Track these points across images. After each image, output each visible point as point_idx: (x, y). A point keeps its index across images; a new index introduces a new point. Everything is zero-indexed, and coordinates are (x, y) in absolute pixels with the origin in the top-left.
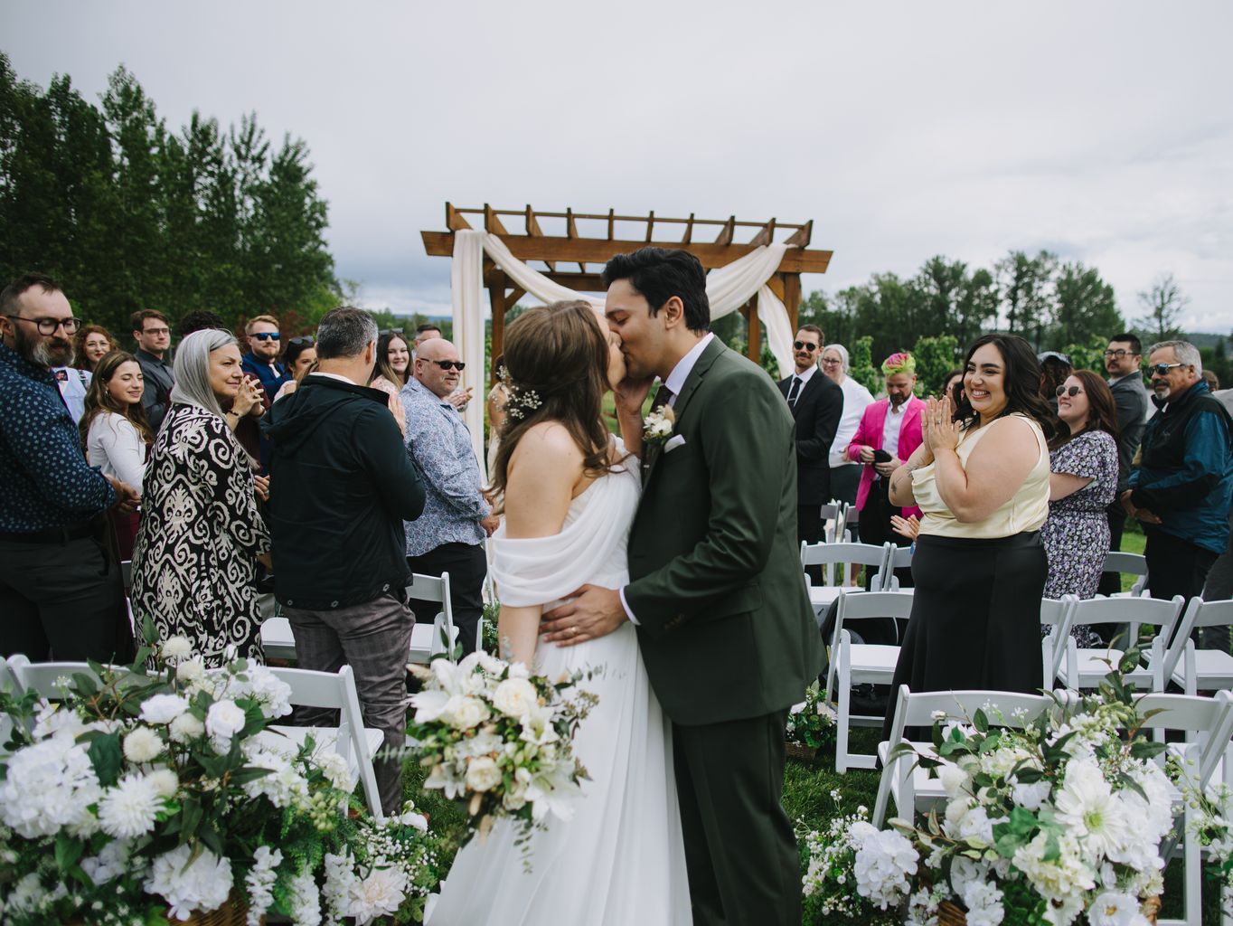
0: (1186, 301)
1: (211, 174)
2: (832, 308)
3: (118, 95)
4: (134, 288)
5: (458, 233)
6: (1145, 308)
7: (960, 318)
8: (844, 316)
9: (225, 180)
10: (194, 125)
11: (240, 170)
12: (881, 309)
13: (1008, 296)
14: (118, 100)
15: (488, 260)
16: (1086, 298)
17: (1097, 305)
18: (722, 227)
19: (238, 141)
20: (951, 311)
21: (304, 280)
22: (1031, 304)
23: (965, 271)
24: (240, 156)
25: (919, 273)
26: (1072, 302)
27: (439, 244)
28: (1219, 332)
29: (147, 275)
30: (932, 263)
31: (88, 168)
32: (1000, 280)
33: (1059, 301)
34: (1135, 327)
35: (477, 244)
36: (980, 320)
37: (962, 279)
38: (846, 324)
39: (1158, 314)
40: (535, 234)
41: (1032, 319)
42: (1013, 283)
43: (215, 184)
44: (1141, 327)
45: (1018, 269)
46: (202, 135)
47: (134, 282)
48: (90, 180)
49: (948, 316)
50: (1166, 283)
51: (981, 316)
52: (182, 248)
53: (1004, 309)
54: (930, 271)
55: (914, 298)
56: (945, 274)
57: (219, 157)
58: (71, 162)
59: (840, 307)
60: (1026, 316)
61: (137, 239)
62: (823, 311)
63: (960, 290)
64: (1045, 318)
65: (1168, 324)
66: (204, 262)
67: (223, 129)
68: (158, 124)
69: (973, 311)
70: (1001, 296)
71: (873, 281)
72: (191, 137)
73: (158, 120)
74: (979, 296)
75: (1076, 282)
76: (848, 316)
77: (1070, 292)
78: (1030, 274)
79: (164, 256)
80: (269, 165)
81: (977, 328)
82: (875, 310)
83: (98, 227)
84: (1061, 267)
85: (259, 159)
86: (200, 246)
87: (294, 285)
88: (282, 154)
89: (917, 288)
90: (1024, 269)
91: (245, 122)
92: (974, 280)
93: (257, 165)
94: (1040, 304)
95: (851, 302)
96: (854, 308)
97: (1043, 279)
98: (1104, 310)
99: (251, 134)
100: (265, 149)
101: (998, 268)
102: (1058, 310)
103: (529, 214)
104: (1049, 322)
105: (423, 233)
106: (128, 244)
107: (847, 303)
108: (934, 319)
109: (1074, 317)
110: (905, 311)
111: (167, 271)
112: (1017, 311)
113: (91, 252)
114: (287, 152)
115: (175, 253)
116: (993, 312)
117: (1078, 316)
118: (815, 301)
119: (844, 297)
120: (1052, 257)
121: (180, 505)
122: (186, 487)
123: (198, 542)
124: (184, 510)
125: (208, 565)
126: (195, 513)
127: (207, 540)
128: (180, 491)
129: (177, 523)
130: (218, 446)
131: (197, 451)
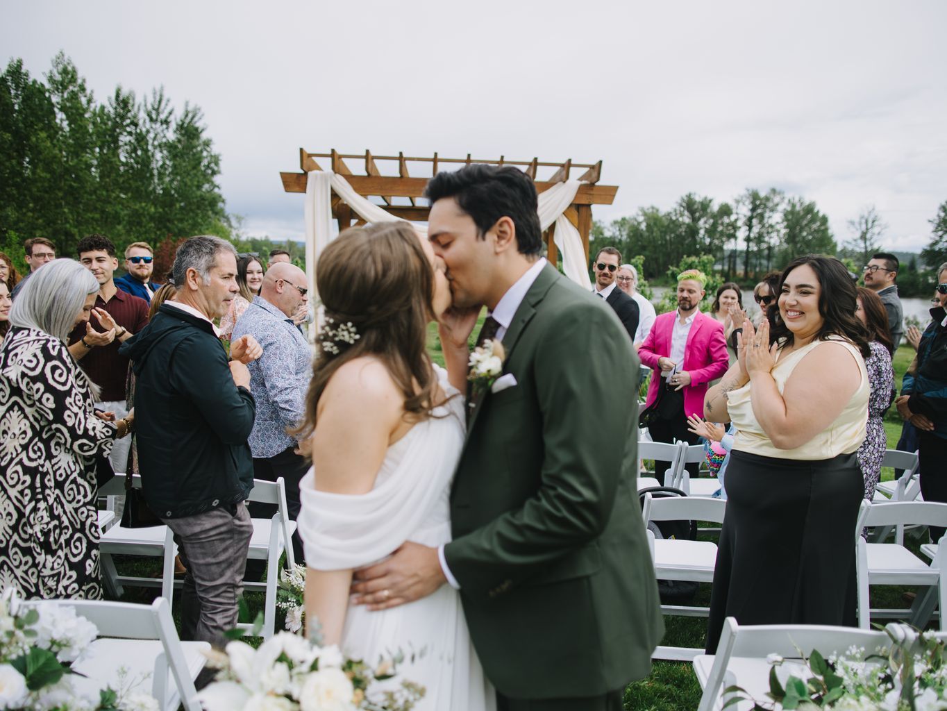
0: (886, 227)
1: (130, 134)
2: (608, 234)
3: (59, 73)
4: (71, 221)
5: (310, 174)
6: (853, 233)
7: (708, 241)
8: (617, 240)
9: (141, 139)
10: (118, 96)
11: (151, 130)
12: (646, 234)
13: (745, 224)
14: (58, 78)
15: (335, 196)
16: (806, 225)
17: (815, 230)
19: (150, 107)
20: (701, 236)
21: (200, 215)
22: (763, 230)
23: (711, 204)
24: (151, 120)
25: (676, 206)
26: (795, 228)
27: (295, 182)
28: (911, 251)
29: (81, 211)
30: (685, 198)
31: (36, 130)
32: (739, 211)
33: (786, 227)
34: (845, 248)
35: (326, 181)
36: (723, 242)
37: (709, 210)
39: (863, 237)
40: (373, 174)
41: (764, 242)
42: (749, 214)
43: (133, 141)
44: (850, 248)
45: (753, 203)
46: (123, 103)
47: (71, 217)
48: (37, 139)
49: (698, 240)
50: (870, 213)
51: (724, 239)
52: (107, 191)
53: (742, 233)
54: (684, 204)
55: (671, 226)
56: (696, 207)
57: (135, 121)
58: (22, 125)
59: (614, 233)
60: (759, 239)
62: (601, 236)
63: (708, 219)
64: (774, 240)
65: (871, 245)
66: (125, 201)
67: (139, 100)
68: (88, 95)
69: (718, 235)
70: (739, 223)
71: (640, 213)
72: (115, 105)
73: (88, 92)
74: (722, 224)
75: (799, 212)
76: (620, 240)
77: (794, 220)
78: (762, 206)
79: (94, 197)
80: (173, 126)
81: (721, 249)
82: (641, 235)
83: (43, 175)
84: (786, 201)
85: (166, 122)
86: (122, 189)
87: (194, 218)
88: (183, 117)
89: (674, 218)
90: (758, 202)
91: (155, 93)
92: (718, 211)
93: (165, 126)
94: (770, 230)
95: (622, 229)
96: (625, 234)
97: (772, 210)
98: (820, 234)
99: (160, 102)
100: (170, 113)
101: (737, 202)
102: (785, 235)
103: (368, 157)
104: (778, 244)
105: (281, 173)
106: (66, 188)
107: (620, 230)
108: (687, 242)
109: (797, 239)
110: (665, 236)
111: (96, 209)
112: (752, 235)
113: (38, 194)
114: (187, 116)
115: (102, 194)
116: (734, 236)
117: (800, 239)
118: (595, 229)
119: (617, 225)
120: (780, 193)
121: (15, 428)
122: (21, 409)
123: (32, 464)
124: (18, 432)
125: (43, 487)
126: (30, 434)
127: (42, 462)
128: (15, 413)
129: (11, 445)
130: (54, 368)
131: (33, 374)
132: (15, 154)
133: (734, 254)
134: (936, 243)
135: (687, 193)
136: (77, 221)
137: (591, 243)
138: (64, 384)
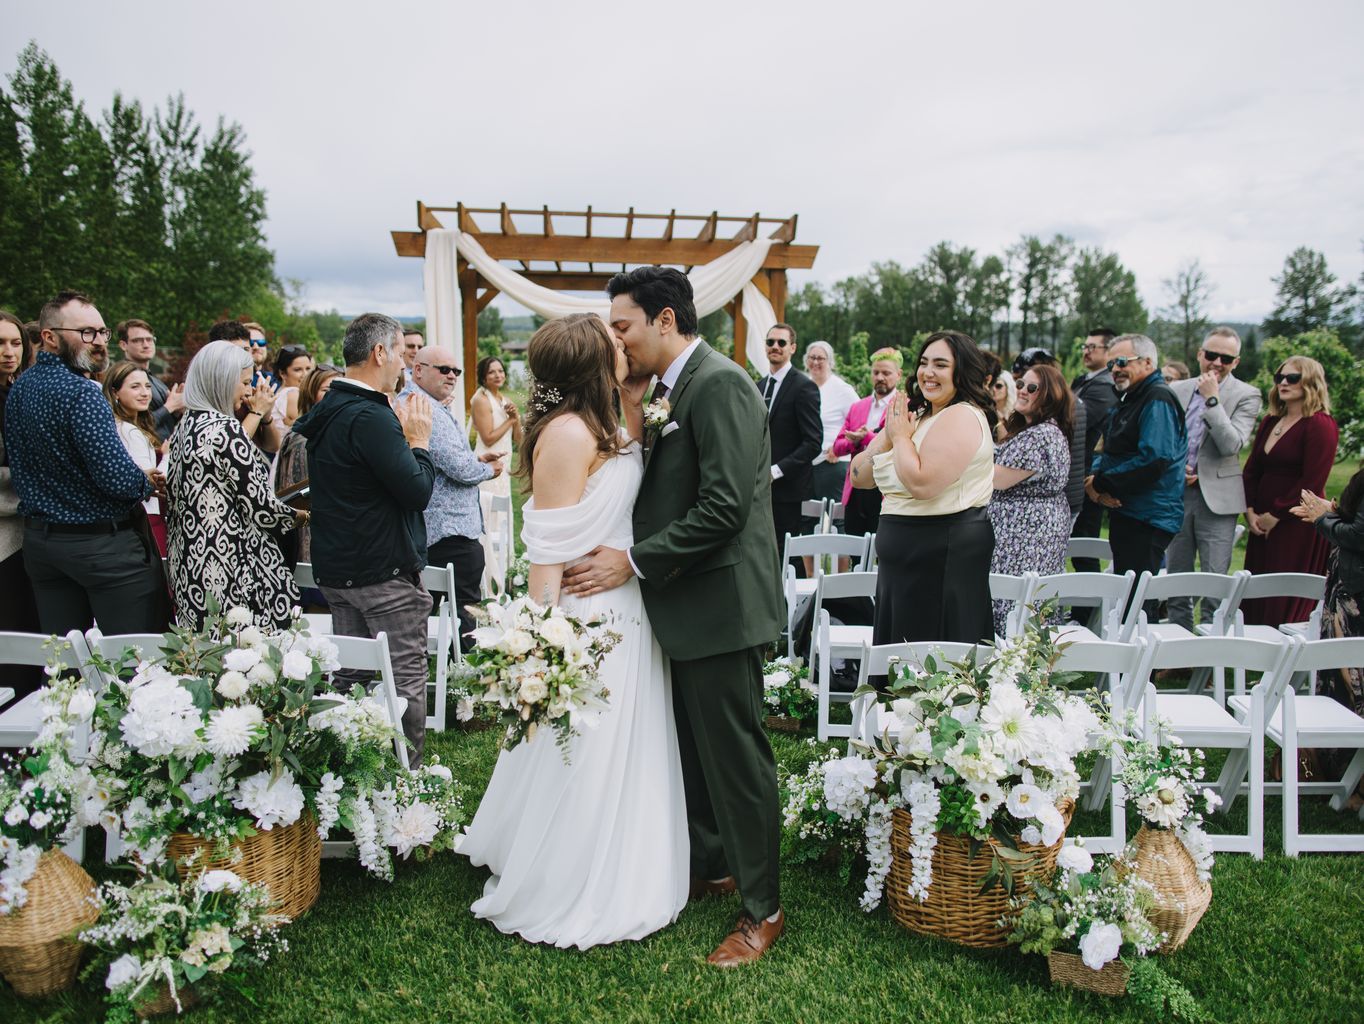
0: (1214, 288)
2: (828, 301)
6: (1169, 297)
7: (969, 310)
8: (842, 310)
11: (168, 158)
12: (883, 301)
13: (1021, 285)
16: (1105, 286)
17: (1117, 294)
18: (704, 222)
20: (959, 302)
22: (1046, 294)
23: (974, 258)
25: (924, 261)
26: (1090, 291)
28: (1251, 321)
30: (937, 250)
32: (1011, 268)
33: (1077, 290)
34: (1159, 317)
36: (990, 312)
37: (970, 266)
38: (845, 318)
39: (1184, 302)
41: (1047, 310)
42: (1026, 271)
44: (1165, 317)
45: (1031, 255)
49: (956, 308)
50: (1192, 268)
51: (992, 307)
53: (1016, 299)
54: (936, 258)
55: (918, 289)
56: (952, 261)
59: (837, 301)
60: (1041, 307)
62: (819, 305)
63: (969, 279)
64: (1061, 308)
65: (1195, 313)
69: (983, 301)
70: (1013, 285)
71: (874, 271)
74: (989, 286)
75: (1095, 268)
76: (846, 310)
77: (1089, 280)
78: (1044, 260)
81: (988, 320)
82: (876, 302)
84: (1077, 252)
89: (921, 278)
90: (1038, 255)
92: (983, 268)
94: (1055, 294)
95: (849, 294)
96: (852, 300)
97: (1058, 266)
98: (1125, 299)
101: (1010, 254)
102: (1076, 300)
104: (1066, 313)
107: (845, 295)
108: (940, 311)
109: (1093, 307)
110: (909, 303)
112: (1031, 302)
114: (221, 137)
116: (1005, 303)
117: (1097, 305)
118: (810, 294)
119: (841, 289)
120: (1068, 241)
121: (212, 502)
122: (215, 485)
123: (234, 533)
124: (216, 506)
125: (245, 552)
126: (226, 507)
127: (241, 530)
128: (210, 489)
129: (212, 518)
130: (238, 445)
131: (221, 451)
133: (1005, 328)
134: (1282, 310)
135: (939, 242)
137: (806, 314)
138: (247, 459)
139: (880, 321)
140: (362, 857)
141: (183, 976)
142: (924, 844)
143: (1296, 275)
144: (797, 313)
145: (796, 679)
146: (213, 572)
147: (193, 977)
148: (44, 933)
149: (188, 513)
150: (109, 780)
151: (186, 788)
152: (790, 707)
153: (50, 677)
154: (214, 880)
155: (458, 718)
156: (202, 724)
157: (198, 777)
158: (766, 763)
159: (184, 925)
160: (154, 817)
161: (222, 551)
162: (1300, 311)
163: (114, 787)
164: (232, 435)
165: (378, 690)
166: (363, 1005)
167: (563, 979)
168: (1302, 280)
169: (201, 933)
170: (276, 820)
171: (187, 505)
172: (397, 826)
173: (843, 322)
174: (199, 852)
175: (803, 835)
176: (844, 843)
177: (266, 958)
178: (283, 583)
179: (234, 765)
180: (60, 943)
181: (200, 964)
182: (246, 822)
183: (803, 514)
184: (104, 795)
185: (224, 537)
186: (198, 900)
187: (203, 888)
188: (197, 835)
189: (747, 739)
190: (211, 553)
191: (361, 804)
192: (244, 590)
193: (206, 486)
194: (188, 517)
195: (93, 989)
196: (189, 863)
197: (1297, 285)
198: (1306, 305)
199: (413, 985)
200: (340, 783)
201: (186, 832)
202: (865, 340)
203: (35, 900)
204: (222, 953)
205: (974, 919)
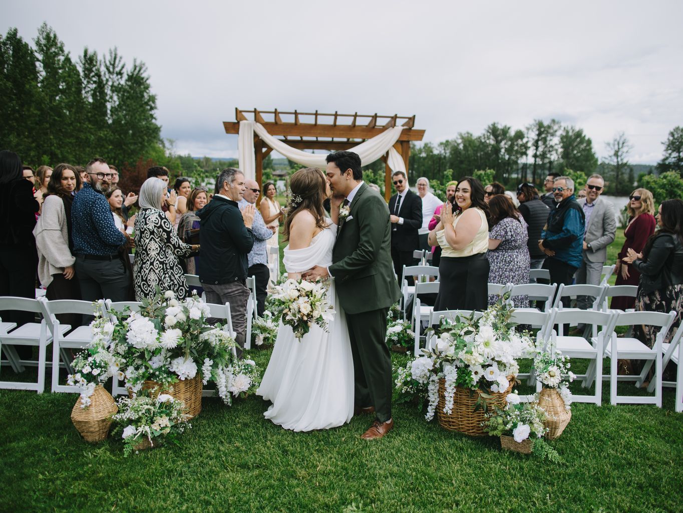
0: (632, 147)
1: (95, 82)
2: (436, 152)
3: (44, 39)
4: (55, 145)
6: (609, 151)
7: (507, 157)
8: (442, 157)
9: (101, 85)
10: (85, 55)
11: (110, 80)
12: (463, 152)
13: (533, 145)
14: (43, 42)
16: (576, 146)
17: (582, 150)
19: (108, 64)
20: (502, 153)
21: (147, 140)
22: (546, 149)
23: (510, 131)
24: (109, 72)
25: (484, 132)
26: (568, 148)
27: (232, 128)
28: (650, 164)
29: (62, 137)
30: (491, 126)
31: (29, 79)
32: (529, 136)
33: (562, 147)
34: (603, 162)
36: (517, 158)
37: (508, 135)
38: (444, 161)
39: (616, 154)
40: (279, 122)
41: (547, 158)
42: (536, 138)
43: (96, 88)
44: (607, 162)
45: (539, 130)
46: (90, 61)
47: (55, 141)
48: (30, 86)
49: (500, 156)
50: (621, 137)
52: (80, 123)
53: (531, 152)
54: (490, 131)
55: (481, 146)
56: (498, 132)
57: (99, 73)
58: (19, 76)
59: (440, 152)
60: (543, 156)
61: (56, 118)
62: (431, 154)
63: (507, 142)
64: (554, 157)
65: (622, 160)
66: (92, 130)
67: (100, 57)
68: (66, 55)
69: (514, 153)
70: (529, 145)
71: (459, 137)
72: (83, 62)
73: (66, 52)
74: (517, 145)
75: (571, 136)
76: (445, 157)
77: (568, 142)
78: (545, 132)
79: (71, 127)
80: (125, 77)
81: (516, 163)
82: (460, 153)
83: (35, 112)
84: (562, 128)
85: (120, 73)
86: (90, 122)
87: (141, 142)
88: (133, 70)
89: (483, 141)
90: (542, 130)
91: (111, 53)
92: (514, 136)
93: (119, 76)
94: (551, 149)
95: (446, 148)
96: (448, 152)
97: (553, 135)
98: (586, 152)
99: (115, 58)
100: (123, 67)
102: (561, 152)
103: (276, 113)
104: (556, 159)
106: (51, 121)
107: (444, 149)
109: (570, 156)
110: (477, 153)
111: (72, 136)
112: (538, 153)
113: (32, 125)
114: (135, 69)
115: (77, 125)
116: (525, 154)
117: (572, 155)
118: (427, 148)
119: (442, 146)
120: (558, 123)
121: (154, 247)
122: (154, 240)
123: (162, 260)
124: (155, 249)
125: (167, 269)
126: (159, 249)
127: (165, 259)
128: (153, 242)
129: (153, 254)
130: (165, 222)
131: (158, 226)
132: (14, 97)
133: (525, 166)
134: (667, 158)
135: (492, 123)
136: (59, 145)
137: (424, 158)
138: (169, 228)
139: (461, 162)
140: (220, 393)
141: (153, 433)
142: (451, 391)
143: (674, 141)
144: (420, 158)
145: (405, 329)
146: (152, 277)
147: (157, 434)
148: (97, 417)
149: (143, 252)
150: (119, 359)
151: (150, 363)
152: (402, 341)
153: (95, 317)
154: (163, 398)
155: (256, 343)
156: (158, 336)
157: (154, 359)
158: (387, 357)
159: (152, 415)
160: (139, 373)
161: (156, 268)
162: (676, 159)
163: (121, 362)
164: (162, 219)
165: (226, 326)
166: (222, 448)
167: (302, 442)
168: (678, 143)
169: (158, 418)
170: (186, 376)
171: (143, 249)
172: (233, 383)
173: (443, 163)
174: (156, 388)
175: (403, 391)
176: (421, 395)
177: (183, 430)
178: (183, 282)
179: (169, 354)
180: (103, 421)
181: (158, 430)
182: (174, 377)
183: (414, 257)
184: (117, 365)
185: (158, 262)
186: (158, 405)
187: (159, 401)
188: (155, 381)
189: (379, 347)
190: (152, 268)
191: (220, 371)
192: (166, 285)
193: (151, 240)
194: (144, 254)
195: (116, 439)
196: (153, 391)
197: (675, 146)
198: (679, 156)
199: (242, 443)
200: (211, 362)
201: (151, 380)
202: (451, 173)
203: (94, 403)
204: (166, 426)
205: (472, 424)
